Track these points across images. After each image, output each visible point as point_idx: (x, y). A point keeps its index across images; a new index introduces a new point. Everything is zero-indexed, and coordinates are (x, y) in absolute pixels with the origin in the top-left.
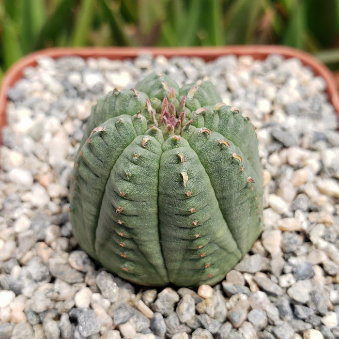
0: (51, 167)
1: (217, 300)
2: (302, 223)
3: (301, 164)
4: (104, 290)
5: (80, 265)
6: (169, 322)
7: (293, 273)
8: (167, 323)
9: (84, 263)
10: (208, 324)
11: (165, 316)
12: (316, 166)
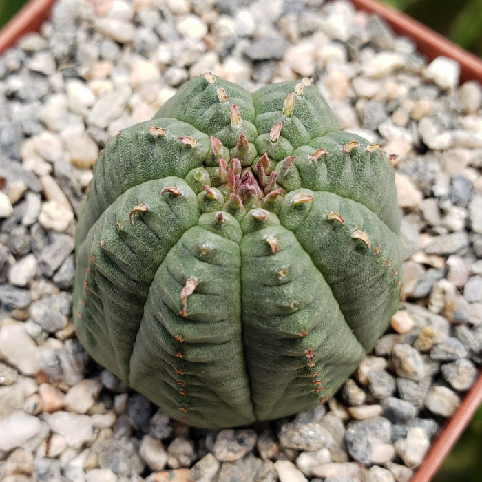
0: (32, 377)
1: (422, 316)
2: (403, 138)
3: (320, 64)
4: (308, 445)
5: (240, 450)
6: (409, 395)
7: (455, 204)
8: (408, 398)
9: (241, 442)
12: (338, 52)
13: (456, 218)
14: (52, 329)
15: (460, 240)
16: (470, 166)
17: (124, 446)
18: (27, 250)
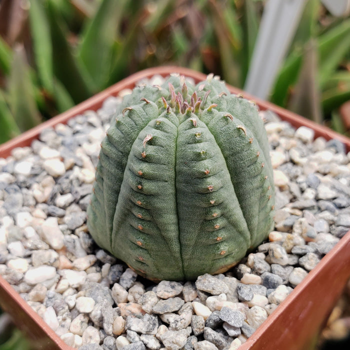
4: (213, 289)
5: (172, 292)
7: (309, 187)
8: (278, 273)
9: (173, 287)
10: (305, 249)
11: (271, 271)
13: (310, 194)
14: (73, 228)
15: (311, 203)
16: (318, 172)
17: (103, 288)
18: (68, 191)
